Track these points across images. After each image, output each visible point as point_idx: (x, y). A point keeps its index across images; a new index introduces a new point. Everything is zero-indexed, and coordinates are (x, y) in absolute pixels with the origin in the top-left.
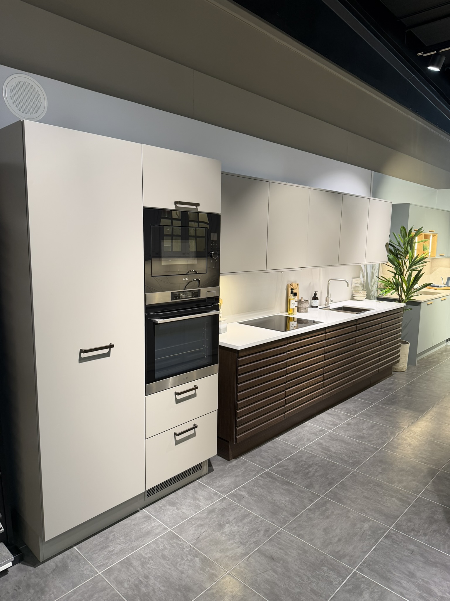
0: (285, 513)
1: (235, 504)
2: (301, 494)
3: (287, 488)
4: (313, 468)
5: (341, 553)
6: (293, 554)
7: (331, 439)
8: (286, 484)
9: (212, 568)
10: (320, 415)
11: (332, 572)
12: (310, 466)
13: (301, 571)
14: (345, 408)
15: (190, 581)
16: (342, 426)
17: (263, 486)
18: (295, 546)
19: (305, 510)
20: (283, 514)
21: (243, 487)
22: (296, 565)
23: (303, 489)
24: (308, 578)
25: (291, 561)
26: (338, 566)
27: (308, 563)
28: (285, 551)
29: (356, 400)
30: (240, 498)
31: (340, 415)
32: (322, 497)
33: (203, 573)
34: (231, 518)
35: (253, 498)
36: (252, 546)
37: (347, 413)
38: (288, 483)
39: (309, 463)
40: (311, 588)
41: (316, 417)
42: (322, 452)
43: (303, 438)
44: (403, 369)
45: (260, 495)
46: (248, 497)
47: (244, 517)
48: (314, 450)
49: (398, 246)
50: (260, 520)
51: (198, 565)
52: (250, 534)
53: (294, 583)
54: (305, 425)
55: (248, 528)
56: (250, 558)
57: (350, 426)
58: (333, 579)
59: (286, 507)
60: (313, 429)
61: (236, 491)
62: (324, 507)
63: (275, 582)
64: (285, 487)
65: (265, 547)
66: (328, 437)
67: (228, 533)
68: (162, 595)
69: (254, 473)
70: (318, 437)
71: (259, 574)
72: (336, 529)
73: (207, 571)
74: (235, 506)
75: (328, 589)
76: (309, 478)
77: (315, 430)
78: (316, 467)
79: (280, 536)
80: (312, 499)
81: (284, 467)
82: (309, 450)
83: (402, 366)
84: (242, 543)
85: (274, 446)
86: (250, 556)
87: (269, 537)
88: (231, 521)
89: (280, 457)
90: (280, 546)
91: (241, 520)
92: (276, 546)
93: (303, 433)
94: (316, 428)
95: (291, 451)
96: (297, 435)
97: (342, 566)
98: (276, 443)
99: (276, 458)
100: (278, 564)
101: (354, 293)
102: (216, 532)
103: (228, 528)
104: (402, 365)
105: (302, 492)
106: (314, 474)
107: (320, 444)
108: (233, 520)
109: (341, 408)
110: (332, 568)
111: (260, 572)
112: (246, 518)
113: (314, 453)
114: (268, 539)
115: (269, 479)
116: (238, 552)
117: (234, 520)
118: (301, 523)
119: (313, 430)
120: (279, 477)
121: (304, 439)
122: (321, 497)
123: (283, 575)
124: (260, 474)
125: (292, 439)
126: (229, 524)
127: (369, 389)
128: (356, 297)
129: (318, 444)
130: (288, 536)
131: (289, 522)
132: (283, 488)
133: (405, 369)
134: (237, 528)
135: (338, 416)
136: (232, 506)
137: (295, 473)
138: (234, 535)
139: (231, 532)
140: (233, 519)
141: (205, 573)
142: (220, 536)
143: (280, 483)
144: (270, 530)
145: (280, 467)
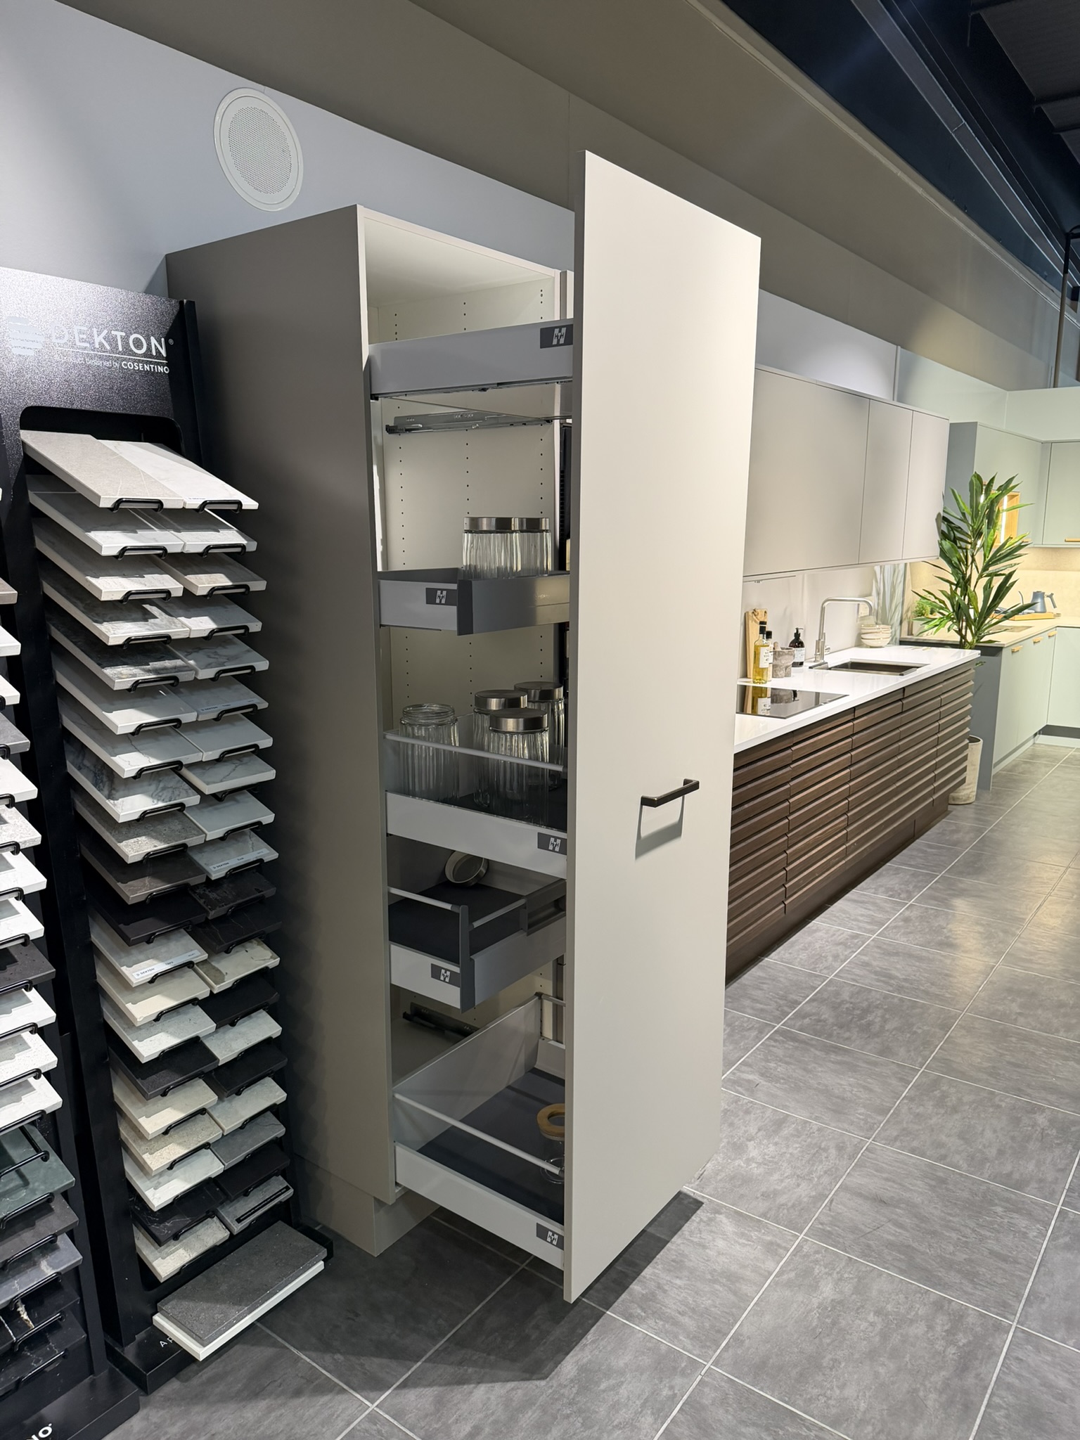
0: (862, 1110)
1: (745, 1101)
2: (876, 1069)
3: (839, 1058)
4: (874, 1014)
5: (1016, 1176)
6: (920, 1188)
7: (883, 954)
8: (834, 1052)
9: (763, 1231)
10: (835, 904)
11: (1015, 1215)
12: (866, 1011)
13: (951, 1218)
14: (882, 886)
15: (730, 1262)
16: (893, 924)
17: (787, 1059)
18: (916, 1171)
19: (901, 1099)
20: (859, 1111)
21: (744, 1063)
22: (935, 1207)
23: (874, 1059)
24: (974, 1231)
25: (923, 1203)
26: (1023, 1202)
27: (959, 1203)
28: (900, 1184)
29: (897, 869)
30: (751, 1088)
31: (878, 901)
32: (923, 1071)
33: (750, 1243)
34: (752, 1130)
35: (778, 1085)
36: (826, 1180)
37: (890, 896)
38: (836, 1050)
39: (861, 1004)
40: (988, 1249)
41: (829, 909)
42: (878, 980)
43: (823, 955)
44: (969, 797)
45: (789, 1077)
46: (765, 1083)
47: (780, 1123)
48: (859, 978)
49: (960, 519)
50: (815, 1128)
51: (731, 1230)
52: (807, 1157)
53: (950, 1243)
54: (815, 928)
55: (797, 1146)
56: (834, 1203)
57: (911, 924)
58: (1024, 1227)
59: (860, 1098)
60: (834, 935)
61: (733, 1073)
62: (936, 1090)
63: (909, 1246)
64: (833, 1057)
65: (855, 1180)
66: (876, 950)
67: (760, 1159)
68: (684, 1294)
69: (754, 1034)
70: (855, 950)
71: (869, 1233)
72: (983, 1130)
73: (755, 1238)
74: (746, 1104)
75: (1023, 1247)
76: (877, 1035)
77: (840, 937)
78: (881, 1011)
79: (874, 1156)
80: (905, 1077)
81: (813, 1018)
82: (847, 979)
83: (968, 791)
84: (801, 1177)
85: (770, 976)
86: (831, 1201)
87: (852, 1157)
88: (753, 1134)
89: (793, 997)
90: (885, 1175)
91: (776, 1132)
92: (876, 1176)
93: (817, 946)
94: (839, 933)
95: (812, 984)
96: (805, 949)
97: (1031, 1202)
98: (769, 968)
99: (786, 1000)
100: (897, 1210)
101: (863, 631)
102: (733, 1160)
103: (756, 1150)
104: (968, 789)
105: (875, 1064)
106: (882, 1027)
107: (866, 965)
108: (757, 1133)
109: (873, 887)
110: (1011, 1207)
111: (869, 1230)
112: (785, 1127)
113: (862, 984)
114: (853, 1164)
115: (792, 1043)
116: (803, 1195)
117: (760, 1134)
118: (905, 1125)
119: (835, 937)
120: (812, 1039)
121: (826, 957)
122: (921, 1072)
123: (918, 1231)
124: (767, 1034)
125: (801, 959)
126: (752, 1142)
127: (913, 845)
128: (869, 639)
129: (862, 965)
130: (891, 1154)
131: (878, 1127)
132: (832, 1059)
133: (973, 799)
134: (774, 1147)
135: (874, 904)
136: (742, 1105)
137: (841, 1027)
138: (776, 1163)
139: (766, 1157)
140: (756, 1131)
141: (753, 1242)
142: (747, 1167)
143: (820, 1050)
144: (848, 1146)
145: (804, 1017)
